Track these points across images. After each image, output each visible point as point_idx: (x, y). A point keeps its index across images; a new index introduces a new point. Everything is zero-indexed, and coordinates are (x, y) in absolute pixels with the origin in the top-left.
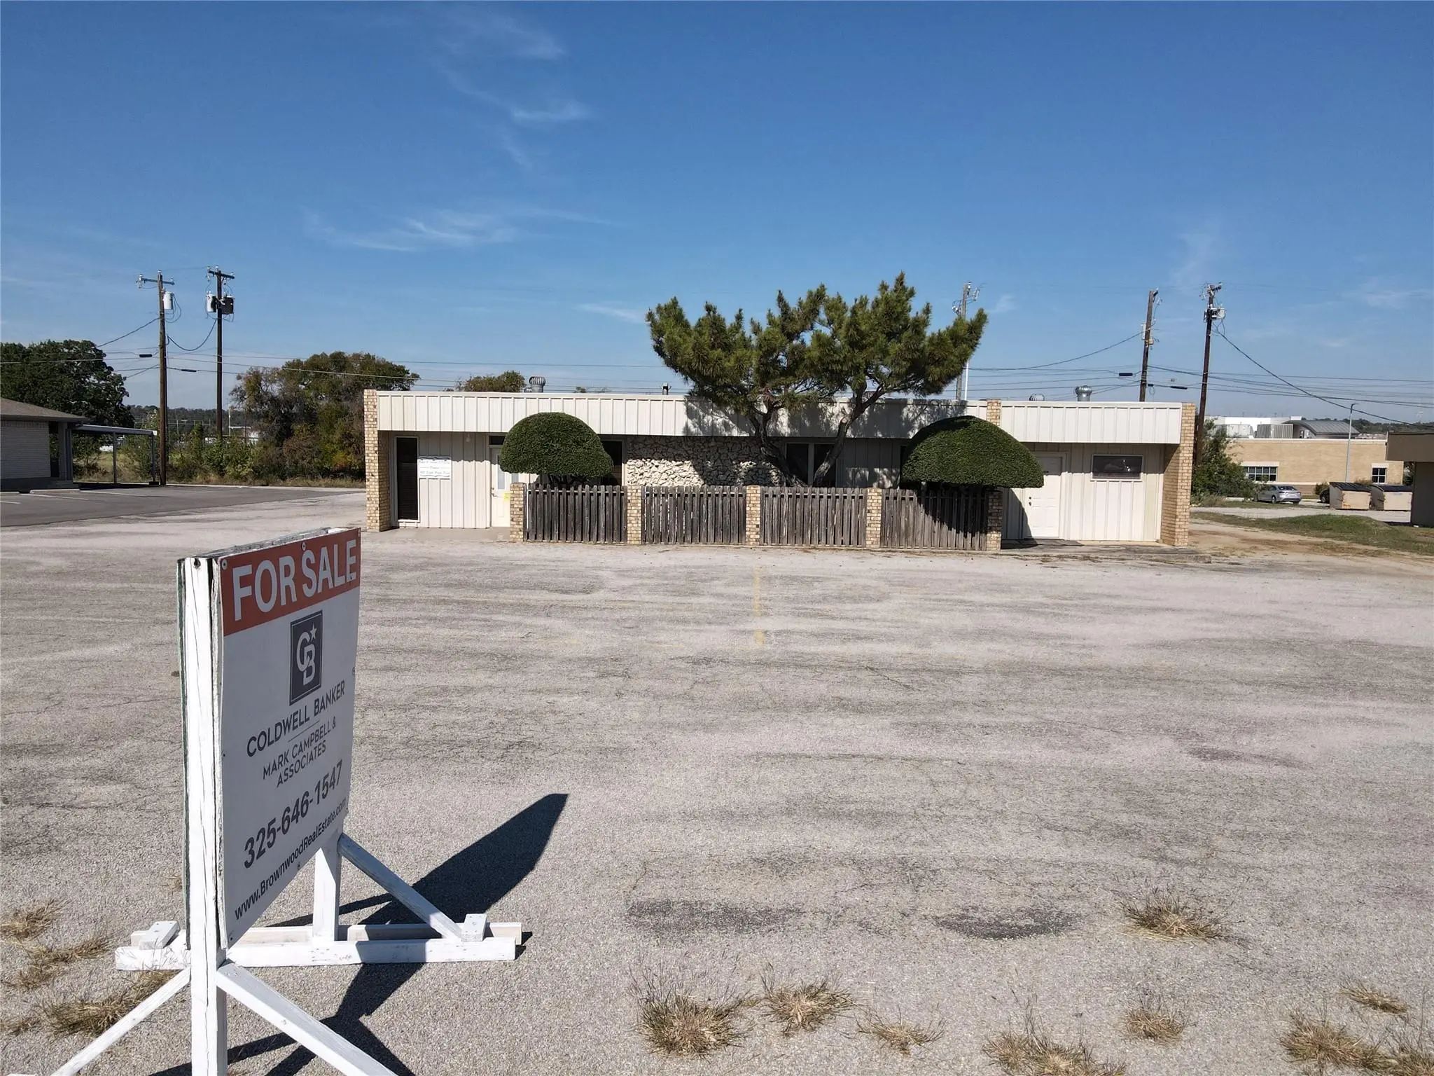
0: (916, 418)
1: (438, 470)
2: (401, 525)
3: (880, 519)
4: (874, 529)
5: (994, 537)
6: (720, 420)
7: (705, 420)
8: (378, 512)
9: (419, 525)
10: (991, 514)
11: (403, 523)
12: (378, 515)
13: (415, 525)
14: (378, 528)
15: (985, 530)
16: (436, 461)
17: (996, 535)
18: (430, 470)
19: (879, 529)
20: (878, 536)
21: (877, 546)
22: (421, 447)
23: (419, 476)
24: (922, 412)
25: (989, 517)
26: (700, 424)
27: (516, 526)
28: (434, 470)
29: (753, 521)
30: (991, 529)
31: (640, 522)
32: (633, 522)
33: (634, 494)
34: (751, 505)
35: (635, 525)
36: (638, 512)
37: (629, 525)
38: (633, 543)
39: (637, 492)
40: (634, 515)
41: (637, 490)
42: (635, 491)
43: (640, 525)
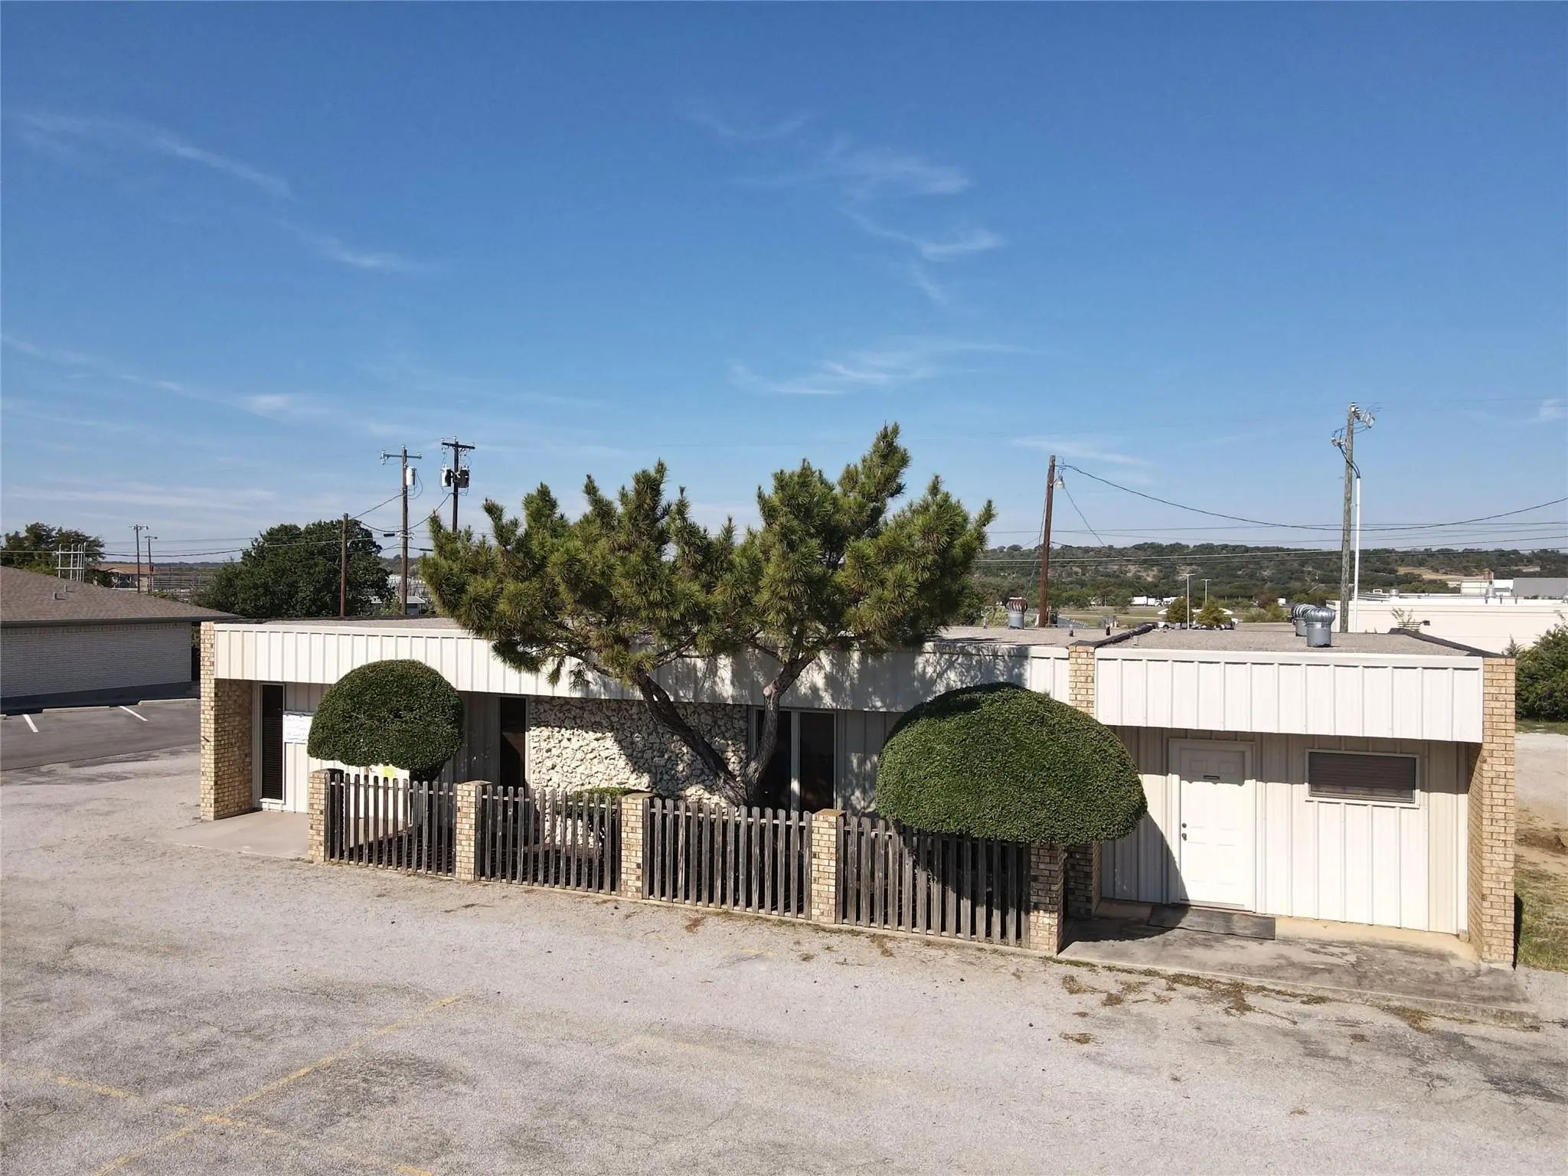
0: (940, 675)
1: (306, 733)
2: (264, 806)
3: (833, 870)
4: (823, 887)
5: (1044, 924)
8: (213, 792)
9: (288, 808)
10: (1035, 879)
11: (267, 803)
12: (213, 797)
13: (278, 807)
14: (212, 814)
15: (1024, 907)
17: (1047, 921)
18: (297, 731)
19: (833, 889)
20: (832, 902)
21: (828, 921)
22: (289, 699)
23: (285, 740)
24: (951, 665)
25: (1032, 883)
27: (316, 837)
28: (301, 731)
29: (632, 857)
30: (1037, 908)
31: (473, 843)
32: (464, 843)
33: (465, 799)
34: (628, 829)
35: (467, 849)
36: (471, 827)
37: (458, 848)
38: (463, 877)
39: (469, 795)
40: (466, 832)
41: (470, 792)
42: (467, 793)
43: (473, 849)
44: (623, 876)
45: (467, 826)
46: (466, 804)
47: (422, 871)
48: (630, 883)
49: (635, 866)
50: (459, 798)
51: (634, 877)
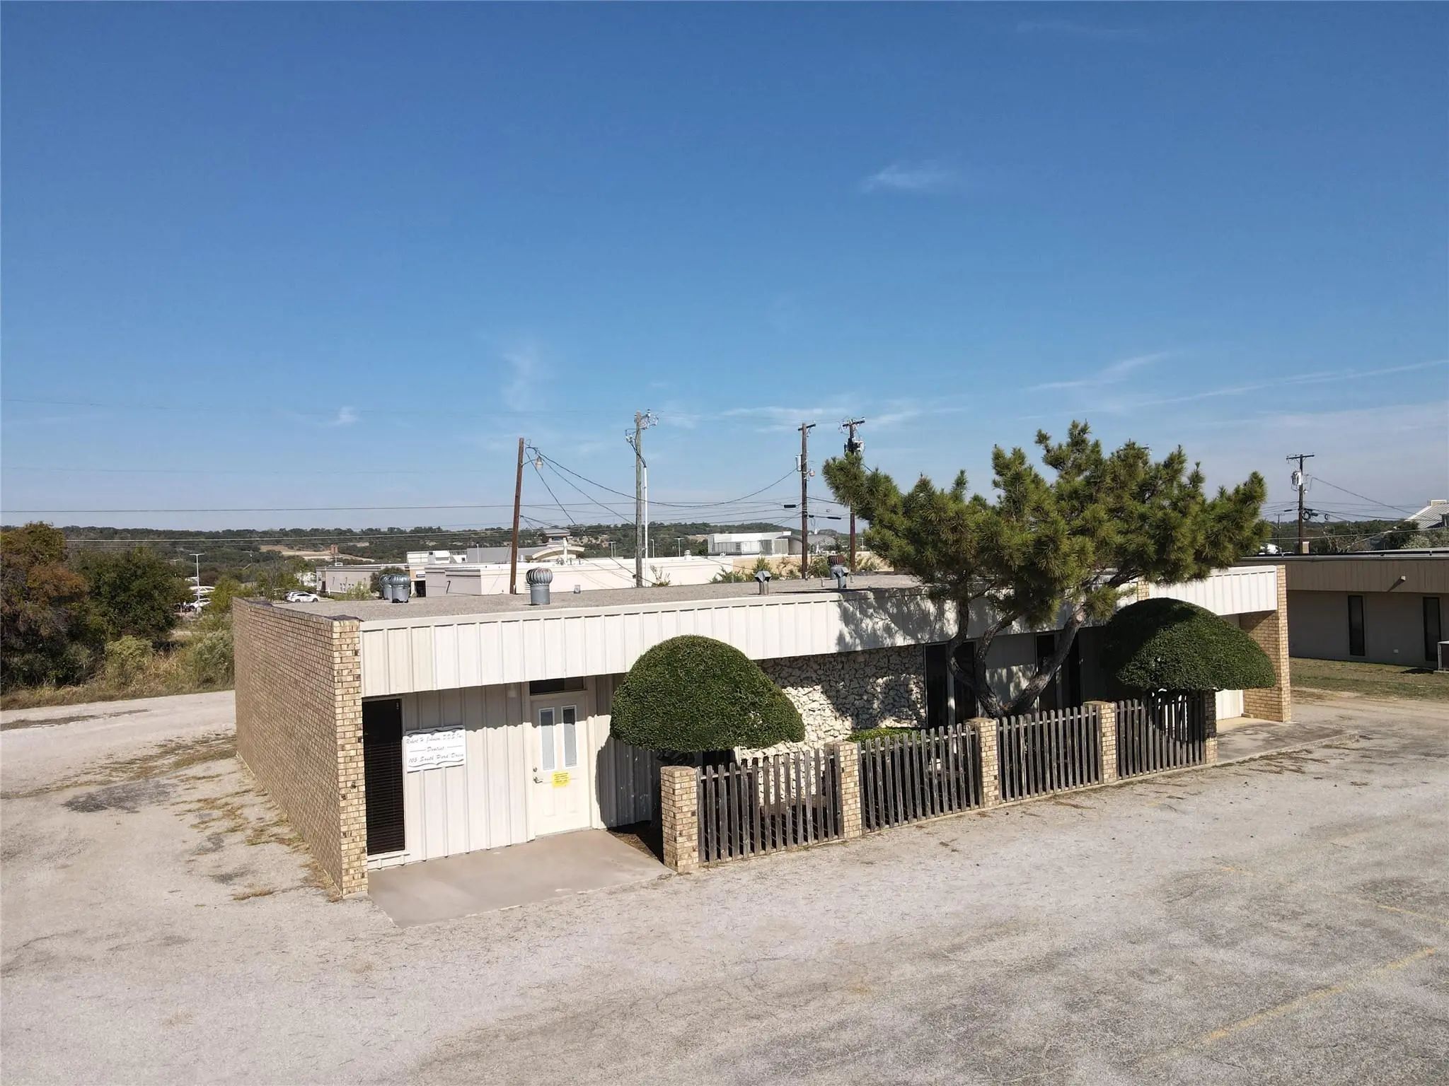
1: (442, 753)
3: (1115, 742)
5: (1212, 746)
6: (881, 624)
7: (864, 625)
8: (363, 856)
9: (408, 860)
12: (363, 864)
13: (398, 861)
15: (1202, 737)
16: (437, 735)
18: (427, 755)
19: (1115, 757)
20: (1115, 766)
21: (1114, 780)
23: (407, 767)
25: (1207, 721)
26: (858, 632)
27: (688, 844)
28: (434, 754)
29: (990, 770)
30: (1208, 737)
31: (858, 800)
32: (850, 802)
33: (848, 758)
34: (987, 749)
35: (853, 806)
36: (856, 784)
37: (845, 808)
38: (852, 835)
39: (852, 753)
40: (851, 790)
41: (852, 750)
42: (849, 752)
43: (859, 805)
44: (985, 790)
45: (852, 785)
46: (849, 763)
47: (811, 841)
48: (990, 794)
49: (993, 778)
50: (842, 759)
51: (993, 788)
